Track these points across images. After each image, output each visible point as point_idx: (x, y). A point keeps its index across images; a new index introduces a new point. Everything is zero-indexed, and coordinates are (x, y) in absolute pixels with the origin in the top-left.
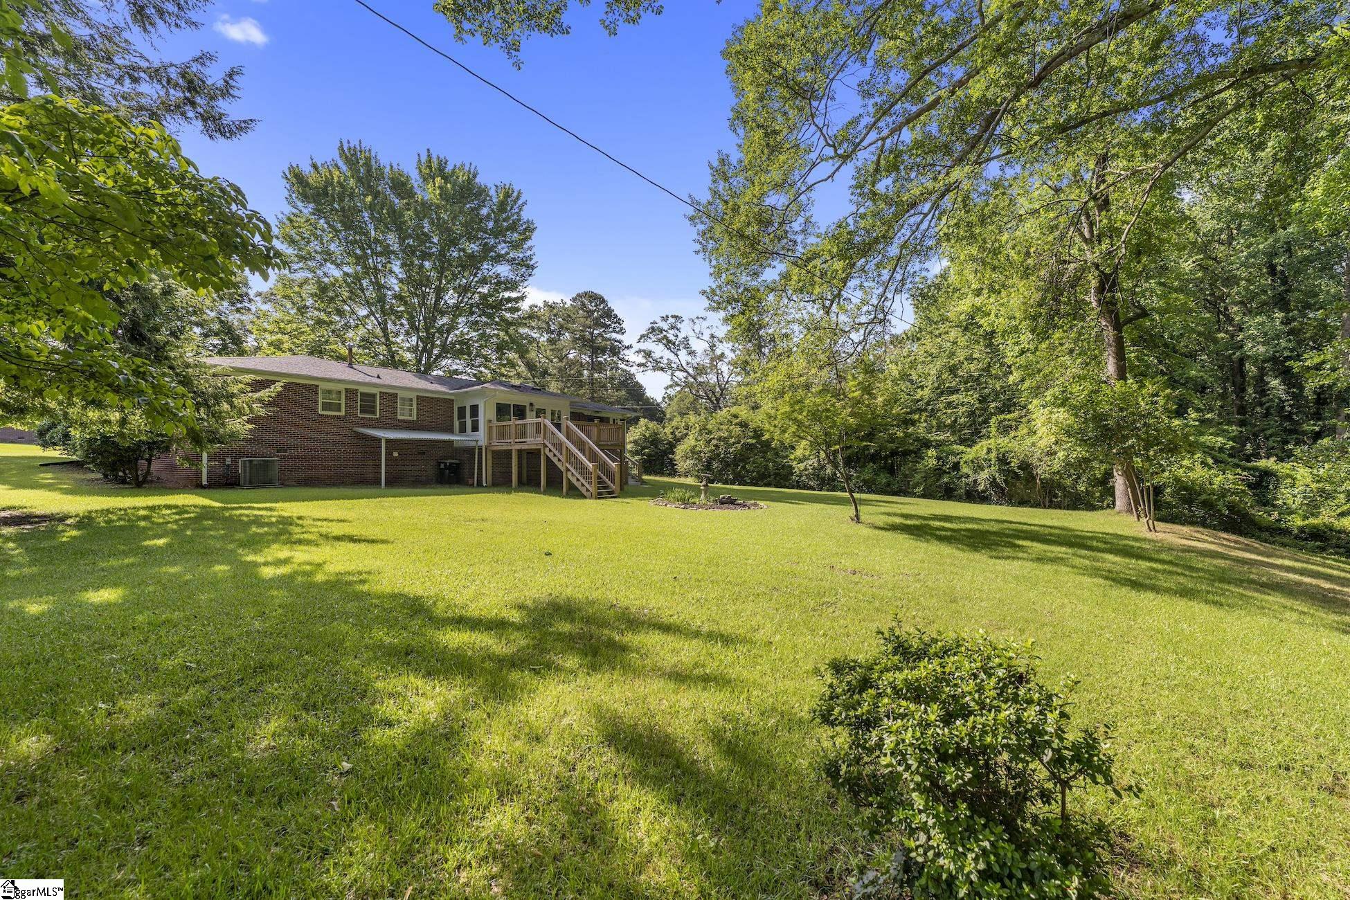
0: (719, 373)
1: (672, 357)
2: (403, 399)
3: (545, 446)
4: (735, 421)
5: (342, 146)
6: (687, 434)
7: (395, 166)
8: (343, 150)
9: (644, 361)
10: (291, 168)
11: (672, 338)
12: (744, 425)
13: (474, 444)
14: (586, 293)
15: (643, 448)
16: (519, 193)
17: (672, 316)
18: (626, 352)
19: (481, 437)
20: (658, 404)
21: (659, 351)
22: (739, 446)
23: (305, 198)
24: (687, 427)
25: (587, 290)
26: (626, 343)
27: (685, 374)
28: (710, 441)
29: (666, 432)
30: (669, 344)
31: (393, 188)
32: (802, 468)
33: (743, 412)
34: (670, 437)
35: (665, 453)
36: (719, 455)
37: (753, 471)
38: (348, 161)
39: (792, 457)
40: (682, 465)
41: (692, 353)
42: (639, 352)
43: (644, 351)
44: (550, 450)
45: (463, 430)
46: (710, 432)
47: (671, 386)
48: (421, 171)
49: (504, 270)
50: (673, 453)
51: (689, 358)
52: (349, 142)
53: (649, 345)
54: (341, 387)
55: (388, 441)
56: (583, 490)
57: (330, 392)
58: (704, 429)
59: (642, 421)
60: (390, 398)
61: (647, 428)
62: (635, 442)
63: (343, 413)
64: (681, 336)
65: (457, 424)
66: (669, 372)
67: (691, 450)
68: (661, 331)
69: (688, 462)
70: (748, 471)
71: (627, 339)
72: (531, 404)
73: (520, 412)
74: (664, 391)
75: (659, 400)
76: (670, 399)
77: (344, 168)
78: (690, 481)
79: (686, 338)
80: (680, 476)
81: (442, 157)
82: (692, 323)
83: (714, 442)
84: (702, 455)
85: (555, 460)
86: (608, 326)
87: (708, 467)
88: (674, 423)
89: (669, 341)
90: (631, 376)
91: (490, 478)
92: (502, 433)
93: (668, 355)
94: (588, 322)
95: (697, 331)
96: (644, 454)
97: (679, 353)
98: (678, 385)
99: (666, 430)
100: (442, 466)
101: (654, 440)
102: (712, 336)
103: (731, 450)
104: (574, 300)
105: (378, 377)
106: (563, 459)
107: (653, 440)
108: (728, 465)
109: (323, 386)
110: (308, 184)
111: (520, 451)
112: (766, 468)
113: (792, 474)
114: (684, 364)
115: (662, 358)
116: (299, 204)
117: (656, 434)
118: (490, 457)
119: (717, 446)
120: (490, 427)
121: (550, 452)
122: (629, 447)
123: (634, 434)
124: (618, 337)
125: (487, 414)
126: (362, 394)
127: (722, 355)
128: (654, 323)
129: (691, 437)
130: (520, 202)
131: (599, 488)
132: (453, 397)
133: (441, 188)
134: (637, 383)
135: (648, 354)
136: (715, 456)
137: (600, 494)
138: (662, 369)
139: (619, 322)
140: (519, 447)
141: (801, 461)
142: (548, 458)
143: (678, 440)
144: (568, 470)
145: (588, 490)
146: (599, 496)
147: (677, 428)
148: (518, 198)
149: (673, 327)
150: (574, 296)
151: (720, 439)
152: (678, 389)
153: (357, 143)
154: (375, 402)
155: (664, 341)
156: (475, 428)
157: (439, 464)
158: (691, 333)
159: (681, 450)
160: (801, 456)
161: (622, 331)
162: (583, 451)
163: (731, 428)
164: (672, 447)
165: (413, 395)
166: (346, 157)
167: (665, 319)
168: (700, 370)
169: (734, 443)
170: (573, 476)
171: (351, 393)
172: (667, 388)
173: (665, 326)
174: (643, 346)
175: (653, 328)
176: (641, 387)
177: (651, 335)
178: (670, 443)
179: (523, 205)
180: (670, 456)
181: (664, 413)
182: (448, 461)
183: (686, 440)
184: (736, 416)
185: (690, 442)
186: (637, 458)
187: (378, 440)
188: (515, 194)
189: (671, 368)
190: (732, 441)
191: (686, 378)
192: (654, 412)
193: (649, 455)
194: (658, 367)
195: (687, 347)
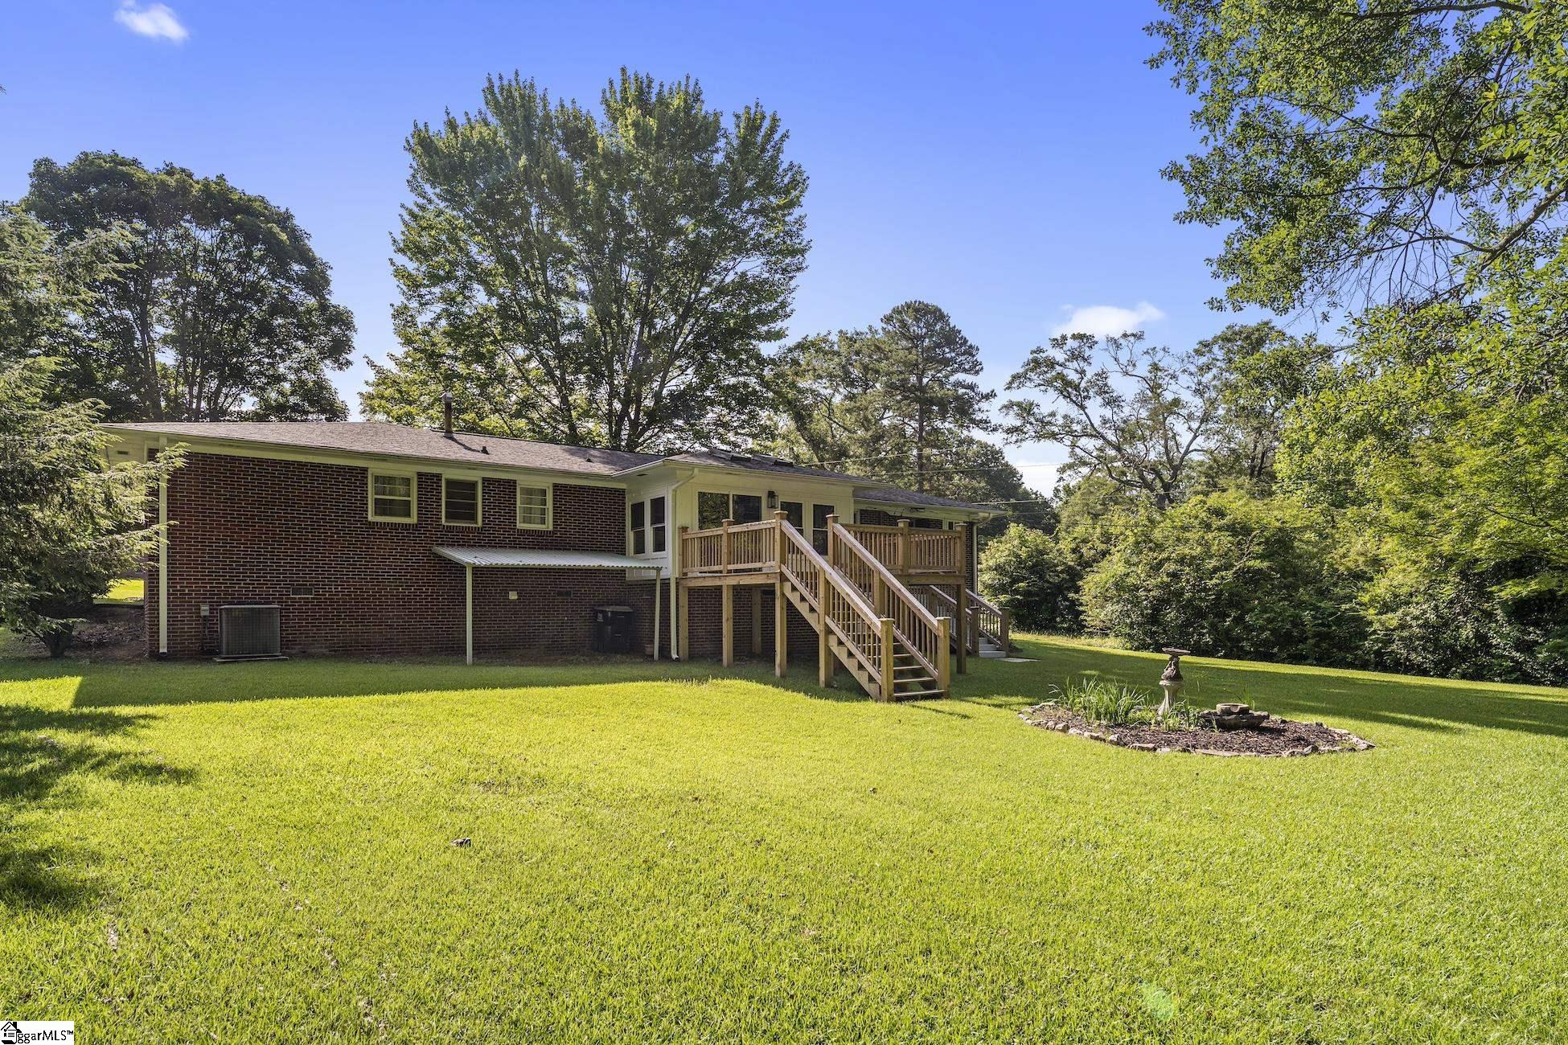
0: (1170, 437)
1: (1074, 412)
2: (529, 492)
3: (783, 578)
4: (1216, 523)
5: (491, 87)
6: (1104, 554)
7: (568, 105)
8: (493, 93)
9: (1018, 423)
10: (417, 132)
11: (1073, 376)
12: (1241, 530)
13: (653, 574)
14: (908, 306)
15: (1015, 581)
16: (775, 120)
17: (1074, 337)
18: (984, 405)
19: (667, 563)
20: (1046, 504)
21: (1050, 403)
22: (1229, 575)
23: (434, 176)
24: (1107, 538)
25: (910, 299)
26: (984, 389)
27: (1099, 443)
28: (1161, 564)
29: (1062, 550)
30: (1067, 388)
31: (567, 141)
32: (1395, 623)
33: (1236, 501)
34: (1070, 559)
35: (1059, 590)
36: (1179, 594)
37: (1262, 629)
38: (498, 109)
39: (1366, 598)
40: (1095, 615)
41: (1113, 402)
42: (1009, 406)
43: (1019, 405)
44: (794, 589)
45: (640, 548)
46: (1159, 547)
47: (1070, 466)
48: (608, 106)
49: (752, 266)
50: (1077, 590)
51: (1108, 412)
52: (501, 78)
53: (1027, 393)
54: (410, 471)
55: (477, 570)
56: (861, 677)
57: (390, 480)
58: (1145, 542)
59: (1014, 530)
60: (502, 489)
61: (1023, 543)
62: (999, 569)
63: (413, 519)
64: (1090, 372)
65: (630, 536)
66: (1068, 440)
67: (1116, 584)
68: (1051, 364)
69: (1109, 607)
70: (1248, 628)
71: (983, 382)
72: (771, 495)
73: (748, 509)
74: (1057, 476)
75: (1048, 494)
76: (1069, 491)
77: (494, 121)
78: (1112, 646)
79: (1102, 375)
80: (1091, 635)
81: (642, 75)
82: (1112, 349)
83: (1171, 567)
84: (1141, 593)
85: (803, 609)
86: (946, 362)
87: (1154, 618)
88: (1079, 531)
89: (1067, 383)
90: (995, 455)
91: (684, 643)
92: (709, 551)
93: (1064, 407)
94: (912, 357)
95: (1123, 360)
96: (1016, 592)
97: (1087, 403)
98: (1085, 464)
99: (1061, 546)
100: (600, 618)
101: (1037, 565)
102: (1155, 368)
103: (1210, 583)
104: (888, 319)
105: (485, 451)
106: (819, 607)
107: (1034, 566)
108: (1201, 614)
109: (375, 469)
110: (437, 151)
111: (737, 590)
112: (1297, 622)
113: (1364, 636)
114: (1097, 422)
115: (1053, 414)
116: (427, 187)
117: (1042, 553)
118: (684, 600)
119: (1175, 576)
120: (684, 541)
121: (794, 592)
122: (986, 577)
123: (995, 555)
124: (969, 379)
125: (681, 514)
126: (449, 483)
127: (1176, 402)
128: (1039, 350)
129: (1116, 557)
130: (777, 137)
131: (899, 674)
132: (623, 486)
133: (635, 124)
134: (1007, 465)
135: (1026, 409)
136: (1169, 596)
137: (899, 688)
138: (1053, 436)
139: (970, 351)
140: (733, 581)
141: (1386, 608)
142: (790, 604)
143: (1087, 564)
144: (829, 631)
145: (871, 679)
146: (899, 694)
147: (1085, 541)
148: (773, 129)
149: (1075, 356)
150: (888, 312)
151: (1182, 561)
152: (1085, 470)
153: (513, 77)
154: (474, 497)
155: (1058, 384)
156: (660, 546)
157: (596, 612)
158: (1111, 366)
159: (1092, 584)
160: (1388, 597)
161: (976, 369)
162: (865, 588)
163: (1210, 536)
164: (1073, 577)
165: (546, 483)
166: (497, 102)
167: (1059, 343)
168: (1129, 433)
169: (1216, 570)
170: (838, 644)
171: (428, 482)
172: (1062, 470)
173: (1059, 355)
174: (1017, 395)
175: (1035, 361)
176: (1013, 473)
177: (1032, 375)
178: (1069, 570)
179: (782, 139)
180: (1071, 595)
181: (1056, 517)
182: (609, 609)
183: (1104, 563)
184: (1219, 513)
185: (1113, 567)
186: (1003, 598)
187: (460, 568)
188: (766, 124)
189: (1071, 433)
190: (1212, 564)
191: (1101, 450)
192: (1036, 514)
193: (1027, 593)
194: (1045, 431)
195: (1103, 390)
